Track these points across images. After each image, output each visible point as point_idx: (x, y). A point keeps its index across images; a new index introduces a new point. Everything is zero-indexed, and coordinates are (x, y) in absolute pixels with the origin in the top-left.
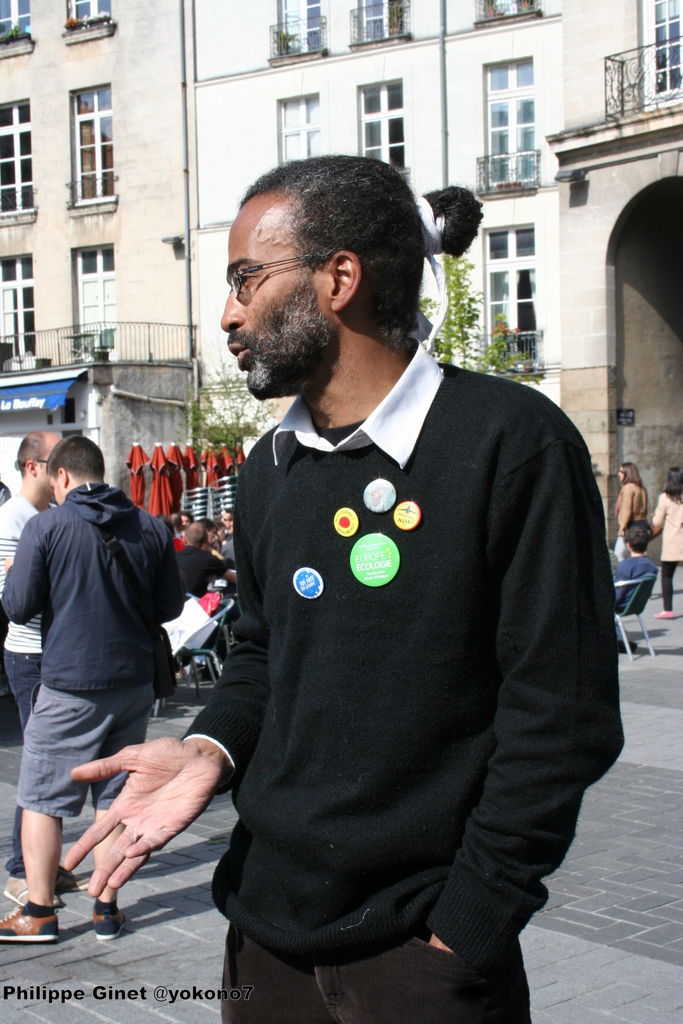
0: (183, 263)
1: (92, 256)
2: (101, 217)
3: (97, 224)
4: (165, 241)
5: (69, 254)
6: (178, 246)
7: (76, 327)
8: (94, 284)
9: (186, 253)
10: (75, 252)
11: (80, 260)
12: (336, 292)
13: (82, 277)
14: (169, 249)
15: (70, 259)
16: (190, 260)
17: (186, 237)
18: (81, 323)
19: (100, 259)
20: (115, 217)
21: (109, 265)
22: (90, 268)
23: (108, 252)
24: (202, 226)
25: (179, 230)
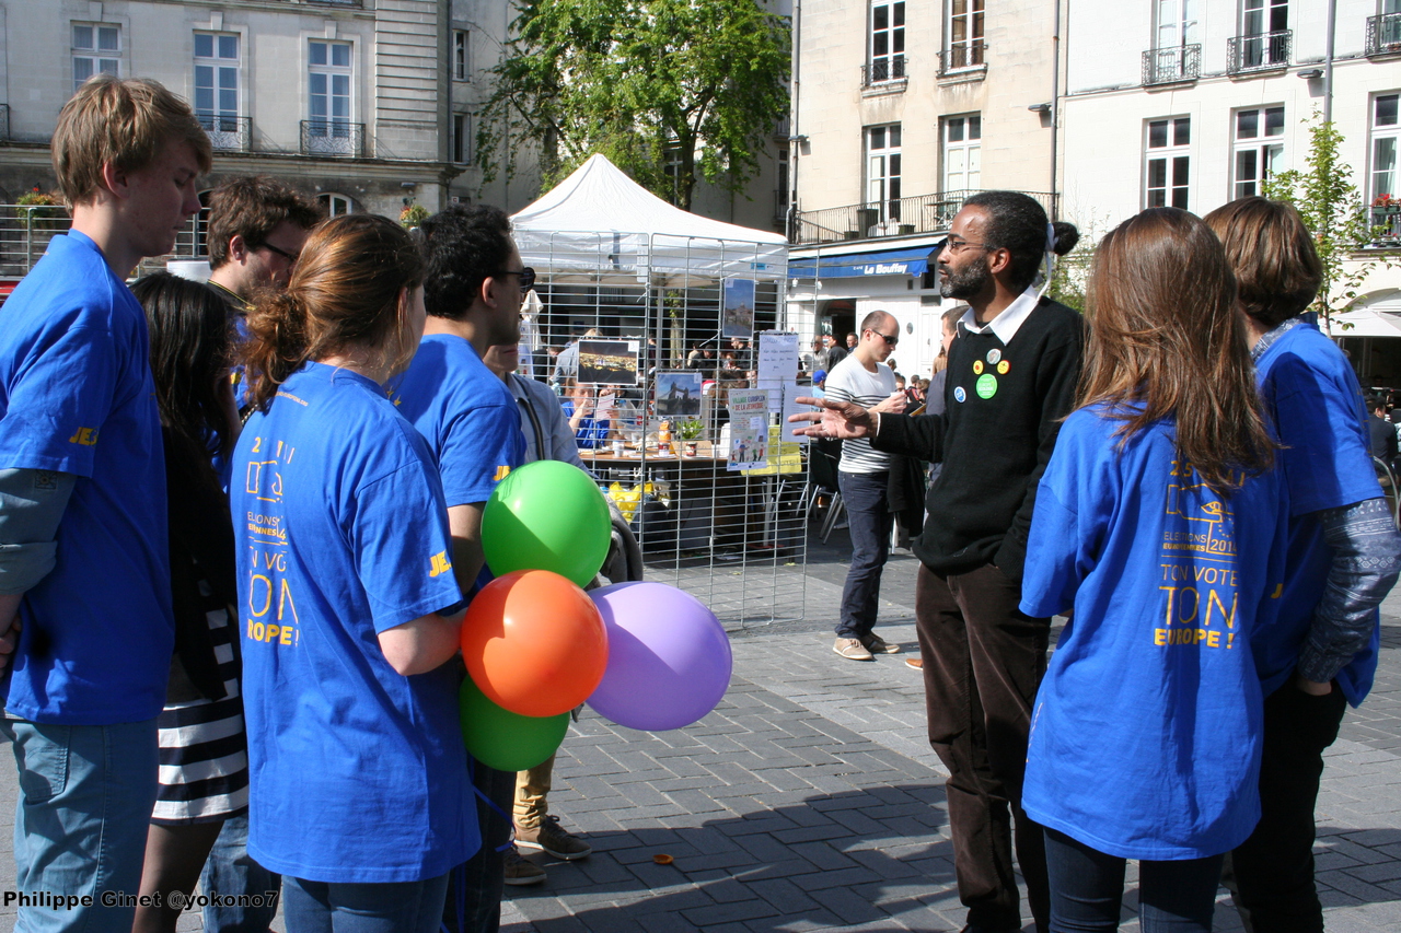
0: (1049, 130)
1: (960, 124)
2: (969, 85)
3: (965, 92)
4: (1031, 109)
5: (937, 123)
6: (1045, 113)
7: (940, 194)
8: (960, 153)
9: (1053, 121)
10: (942, 119)
11: (947, 128)
12: (994, 265)
13: (948, 144)
14: (1036, 116)
15: (937, 127)
16: (1056, 128)
17: (1053, 105)
18: (945, 191)
19: (966, 126)
20: (984, 84)
21: (975, 133)
22: (956, 136)
23: (975, 120)
24: (1069, 94)
25: (1047, 98)
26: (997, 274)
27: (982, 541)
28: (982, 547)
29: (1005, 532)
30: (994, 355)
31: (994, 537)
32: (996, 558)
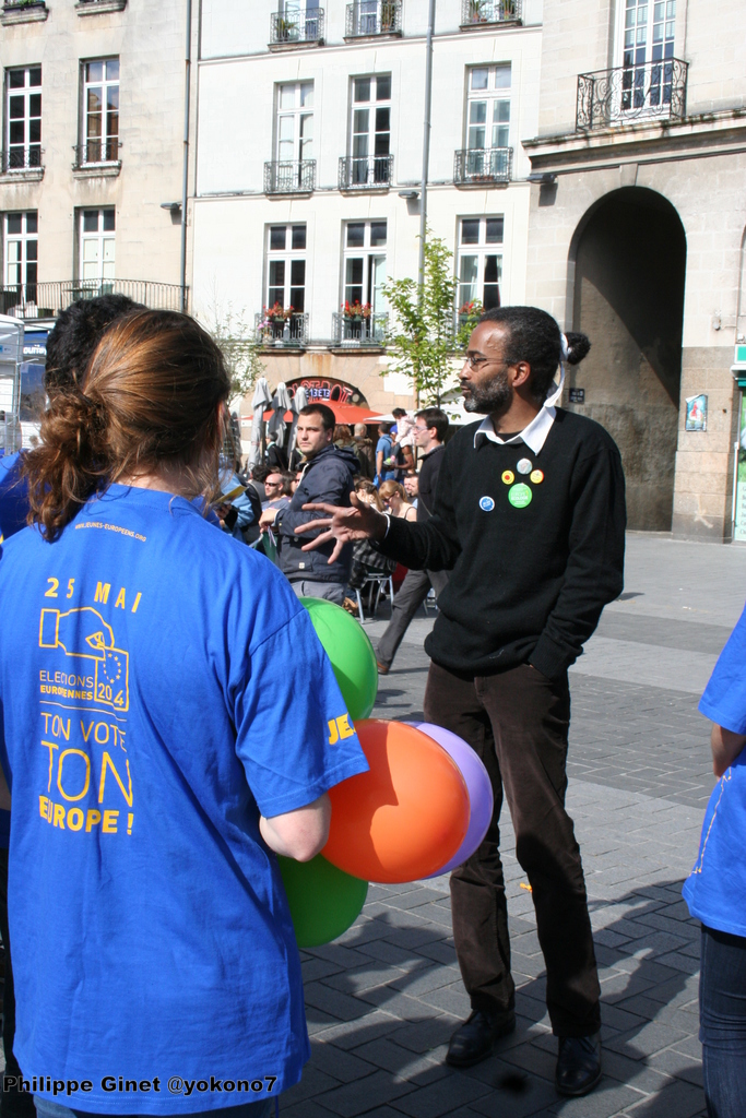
0: (179, 228)
1: (95, 216)
2: (104, 180)
3: (100, 186)
4: (163, 206)
5: (73, 213)
6: (176, 212)
7: (76, 282)
8: (95, 242)
9: (183, 219)
10: (77, 210)
11: (82, 219)
12: (516, 378)
13: (83, 234)
14: (167, 213)
15: (73, 217)
16: (186, 225)
17: (183, 204)
18: (81, 278)
19: (101, 218)
20: (118, 180)
21: (110, 225)
22: (91, 227)
23: (110, 213)
24: (198, 195)
25: (177, 197)
26: (518, 388)
27: (518, 642)
28: (519, 648)
29: (539, 633)
30: (524, 465)
31: (529, 639)
32: (531, 658)
